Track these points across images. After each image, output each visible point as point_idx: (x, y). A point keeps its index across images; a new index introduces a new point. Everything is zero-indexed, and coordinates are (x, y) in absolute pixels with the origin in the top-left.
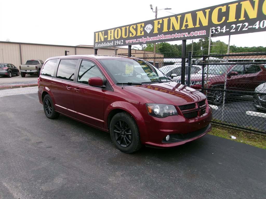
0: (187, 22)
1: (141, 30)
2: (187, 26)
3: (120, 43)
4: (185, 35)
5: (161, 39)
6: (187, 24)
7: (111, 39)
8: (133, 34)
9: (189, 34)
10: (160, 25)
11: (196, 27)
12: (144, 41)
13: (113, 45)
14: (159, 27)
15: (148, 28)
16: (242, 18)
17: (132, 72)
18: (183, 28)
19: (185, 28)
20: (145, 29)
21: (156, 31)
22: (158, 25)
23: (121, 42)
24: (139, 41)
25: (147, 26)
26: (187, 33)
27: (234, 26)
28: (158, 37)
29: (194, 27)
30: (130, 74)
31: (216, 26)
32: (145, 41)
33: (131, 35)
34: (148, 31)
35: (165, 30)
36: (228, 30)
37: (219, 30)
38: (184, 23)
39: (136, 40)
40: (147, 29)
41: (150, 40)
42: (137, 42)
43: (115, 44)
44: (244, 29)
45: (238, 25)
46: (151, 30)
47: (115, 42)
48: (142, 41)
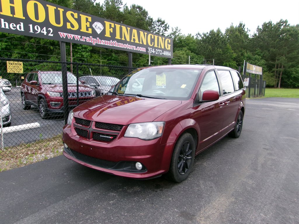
0: (134, 36)
1: (86, 25)
2: (134, 40)
3: (45, 33)
4: (134, 48)
5: (115, 45)
6: (134, 38)
7: (15, 16)
8: (72, 26)
9: (136, 48)
10: (112, 29)
11: (140, 43)
12: (93, 42)
13: (22, 30)
14: (112, 32)
15: (98, 26)
16: (159, 47)
17: (164, 83)
18: (132, 41)
19: (133, 41)
20: (94, 26)
21: (108, 35)
22: (110, 29)
23: (48, 32)
24: (85, 40)
25: (96, 23)
26: (135, 47)
27: (157, 50)
28: (111, 43)
29: (139, 43)
30: (162, 87)
31: (150, 47)
32: (95, 43)
33: (69, 26)
34: (99, 32)
35: (118, 37)
36: (155, 52)
37: (151, 50)
38: (133, 38)
39: (79, 37)
40: (95, 27)
41: (101, 44)
42: (83, 41)
43: (31, 31)
44: (161, 54)
45: (159, 50)
46: (102, 30)
47: (31, 26)
48: (90, 42)
